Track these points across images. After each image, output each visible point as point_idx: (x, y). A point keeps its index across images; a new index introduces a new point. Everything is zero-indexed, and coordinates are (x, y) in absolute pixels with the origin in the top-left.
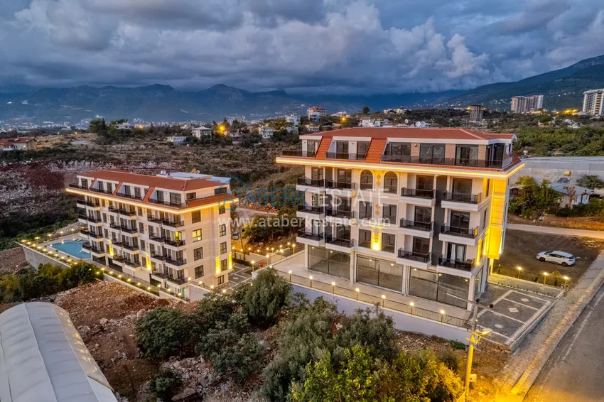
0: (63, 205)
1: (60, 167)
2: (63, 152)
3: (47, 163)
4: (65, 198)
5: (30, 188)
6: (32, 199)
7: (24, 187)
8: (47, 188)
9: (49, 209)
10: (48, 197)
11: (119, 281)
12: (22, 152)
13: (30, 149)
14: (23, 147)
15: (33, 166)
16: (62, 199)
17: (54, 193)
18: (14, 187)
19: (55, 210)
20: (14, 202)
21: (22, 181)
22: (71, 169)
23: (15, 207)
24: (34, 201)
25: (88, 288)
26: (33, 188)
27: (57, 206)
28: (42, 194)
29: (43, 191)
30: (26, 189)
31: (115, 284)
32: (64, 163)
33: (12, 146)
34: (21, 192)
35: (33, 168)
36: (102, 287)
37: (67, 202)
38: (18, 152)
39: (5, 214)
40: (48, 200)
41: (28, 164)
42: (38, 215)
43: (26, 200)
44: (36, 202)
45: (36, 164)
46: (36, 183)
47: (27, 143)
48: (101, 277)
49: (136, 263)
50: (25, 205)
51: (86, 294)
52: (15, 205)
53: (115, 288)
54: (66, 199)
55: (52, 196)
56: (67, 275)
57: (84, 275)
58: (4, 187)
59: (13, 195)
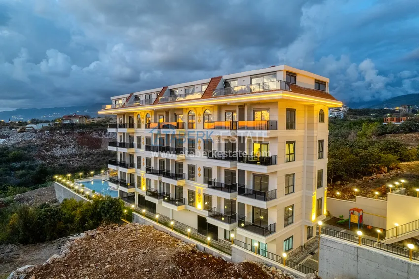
0: (98, 161)
1: (100, 135)
2: (103, 126)
3: (92, 132)
4: (100, 156)
5: (77, 148)
6: (77, 155)
7: (73, 146)
8: (88, 148)
9: (88, 164)
10: (88, 155)
11: (155, 223)
12: (76, 124)
13: (81, 123)
14: (77, 121)
15: (82, 133)
16: (98, 157)
17: (93, 152)
18: (66, 146)
19: (92, 164)
20: (63, 156)
21: (72, 142)
22: (108, 137)
23: (64, 160)
24: (78, 157)
25: (111, 231)
26: (79, 148)
27: (93, 162)
28: (84, 152)
29: (85, 150)
30: (74, 148)
31: (150, 228)
32: (103, 133)
33: (70, 120)
34: (70, 150)
35: (81, 135)
36: (132, 231)
37: (102, 158)
38: (73, 124)
39: (55, 165)
40: (88, 156)
41: (78, 132)
42: (80, 167)
43: (73, 156)
44: (79, 158)
45: (84, 133)
46: (81, 144)
47: (80, 118)
48: (130, 218)
49: (177, 199)
50: (71, 159)
51: (107, 240)
52: (64, 159)
53: (151, 234)
54: (102, 157)
55: (91, 154)
56: (87, 211)
57: (108, 212)
58: (59, 146)
59: (64, 152)
